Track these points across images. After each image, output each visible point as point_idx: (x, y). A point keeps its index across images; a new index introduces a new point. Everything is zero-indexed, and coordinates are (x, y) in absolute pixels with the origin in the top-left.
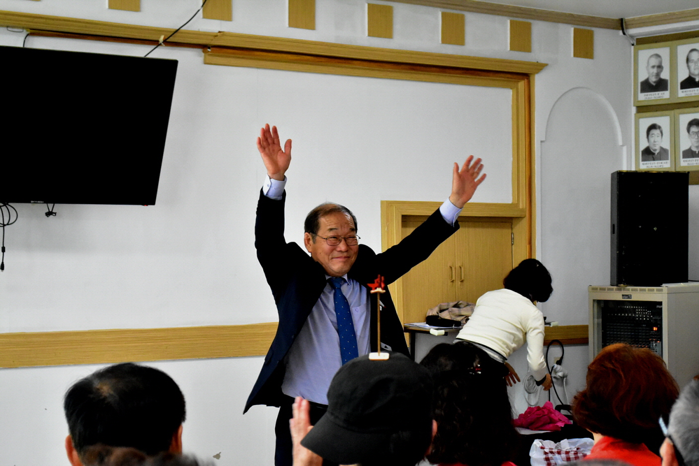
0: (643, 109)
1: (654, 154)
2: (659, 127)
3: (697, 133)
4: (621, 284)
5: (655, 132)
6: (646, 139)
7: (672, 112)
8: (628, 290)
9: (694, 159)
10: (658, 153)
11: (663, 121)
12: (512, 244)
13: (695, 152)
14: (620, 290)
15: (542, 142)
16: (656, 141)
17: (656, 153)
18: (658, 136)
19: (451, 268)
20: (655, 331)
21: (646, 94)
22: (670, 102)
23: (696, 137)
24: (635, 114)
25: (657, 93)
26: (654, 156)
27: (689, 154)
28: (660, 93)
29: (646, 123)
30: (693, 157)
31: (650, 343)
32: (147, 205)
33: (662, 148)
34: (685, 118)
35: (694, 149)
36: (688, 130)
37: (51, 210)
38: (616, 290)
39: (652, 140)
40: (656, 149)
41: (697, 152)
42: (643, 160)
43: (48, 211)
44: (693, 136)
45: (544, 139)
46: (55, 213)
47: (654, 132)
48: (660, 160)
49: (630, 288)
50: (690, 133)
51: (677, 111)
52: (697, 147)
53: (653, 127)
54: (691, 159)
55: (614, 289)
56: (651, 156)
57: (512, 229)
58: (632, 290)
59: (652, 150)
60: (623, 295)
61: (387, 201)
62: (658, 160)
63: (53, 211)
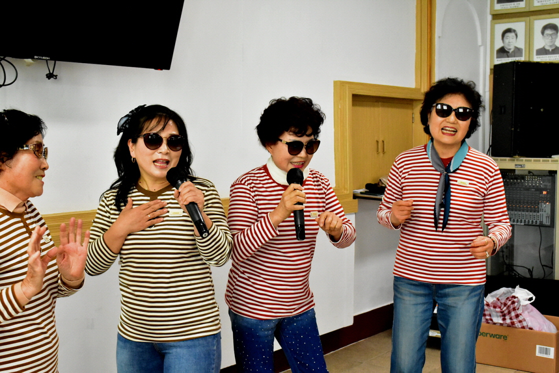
0: (497, 17)
1: (508, 52)
2: (514, 31)
3: (551, 35)
4: (516, 155)
5: (511, 35)
6: (501, 41)
7: (528, 19)
8: (522, 160)
9: (547, 56)
10: (512, 52)
11: (519, 26)
12: (413, 122)
13: (549, 50)
14: (514, 160)
15: (439, 37)
16: (510, 41)
17: (511, 51)
18: (513, 38)
19: (377, 142)
20: (545, 194)
21: (502, 4)
22: (526, 10)
23: (550, 38)
24: (491, 21)
25: (513, 3)
26: (508, 54)
27: (542, 51)
28: (516, 3)
29: (501, 27)
30: (546, 54)
31: (539, 204)
32: (162, 69)
33: (516, 48)
34: (539, 23)
35: (547, 48)
36: (543, 33)
37: (51, 72)
38: (509, 160)
39: (506, 41)
40: (511, 49)
41: (550, 50)
42: (497, 57)
43: (48, 72)
44: (547, 37)
45: (440, 35)
46: (56, 76)
47: (508, 34)
48: (514, 57)
49: (524, 159)
50: (545, 35)
51: (532, 18)
52: (551, 46)
53: (509, 31)
54: (543, 56)
55: (507, 160)
56: (505, 54)
57: (413, 109)
58: (526, 160)
59: (506, 50)
60: (516, 165)
61: (340, 82)
62: (512, 57)
63: (55, 74)
